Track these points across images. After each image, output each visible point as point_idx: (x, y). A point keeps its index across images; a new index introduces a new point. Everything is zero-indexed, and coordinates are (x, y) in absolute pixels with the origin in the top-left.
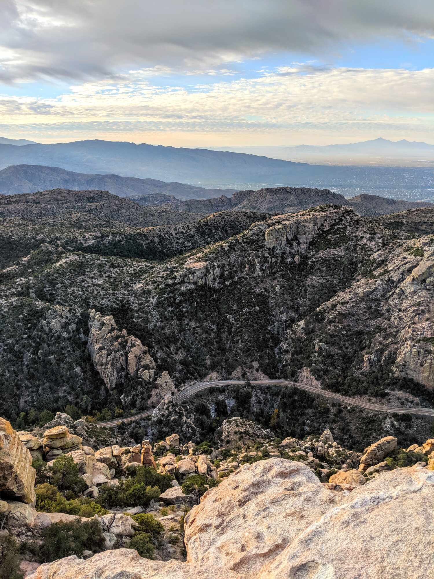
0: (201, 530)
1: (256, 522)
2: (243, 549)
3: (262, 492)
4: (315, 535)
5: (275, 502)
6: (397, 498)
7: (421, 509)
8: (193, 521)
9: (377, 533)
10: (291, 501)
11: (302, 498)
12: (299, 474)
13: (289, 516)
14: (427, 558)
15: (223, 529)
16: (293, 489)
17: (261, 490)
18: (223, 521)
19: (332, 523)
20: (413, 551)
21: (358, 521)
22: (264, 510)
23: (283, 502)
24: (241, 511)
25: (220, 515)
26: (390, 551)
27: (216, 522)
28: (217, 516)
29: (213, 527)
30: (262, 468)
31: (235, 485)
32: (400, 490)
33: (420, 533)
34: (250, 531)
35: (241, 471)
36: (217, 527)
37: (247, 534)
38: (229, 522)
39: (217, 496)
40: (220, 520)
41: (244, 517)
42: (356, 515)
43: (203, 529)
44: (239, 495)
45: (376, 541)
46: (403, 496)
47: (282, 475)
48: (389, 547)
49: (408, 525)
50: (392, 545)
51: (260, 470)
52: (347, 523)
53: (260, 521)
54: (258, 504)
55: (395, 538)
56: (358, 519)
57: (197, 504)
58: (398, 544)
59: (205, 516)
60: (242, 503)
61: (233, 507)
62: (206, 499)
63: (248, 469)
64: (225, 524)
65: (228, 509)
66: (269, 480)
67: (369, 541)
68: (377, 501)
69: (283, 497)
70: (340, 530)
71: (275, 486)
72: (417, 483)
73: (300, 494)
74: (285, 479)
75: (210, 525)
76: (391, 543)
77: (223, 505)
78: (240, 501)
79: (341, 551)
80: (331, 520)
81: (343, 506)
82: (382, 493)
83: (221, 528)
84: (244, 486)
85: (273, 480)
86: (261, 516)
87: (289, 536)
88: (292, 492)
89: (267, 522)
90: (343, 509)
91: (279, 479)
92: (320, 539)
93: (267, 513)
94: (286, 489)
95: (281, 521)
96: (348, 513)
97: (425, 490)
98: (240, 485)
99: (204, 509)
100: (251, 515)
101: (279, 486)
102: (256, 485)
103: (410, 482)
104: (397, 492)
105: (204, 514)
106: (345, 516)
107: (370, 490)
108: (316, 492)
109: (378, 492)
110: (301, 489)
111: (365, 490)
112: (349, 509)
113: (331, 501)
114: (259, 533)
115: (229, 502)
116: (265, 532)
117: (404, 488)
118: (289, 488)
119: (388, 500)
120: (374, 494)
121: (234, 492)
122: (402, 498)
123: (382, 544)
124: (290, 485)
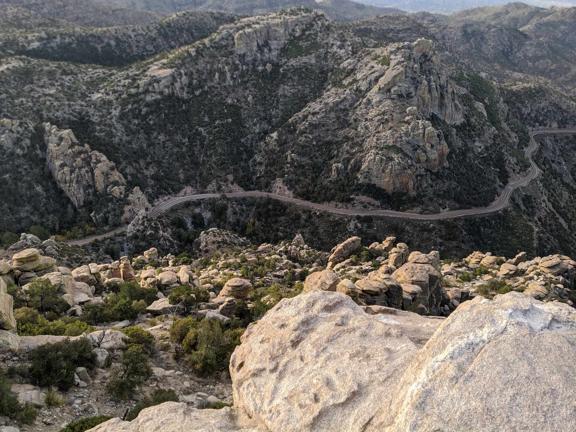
0: (254, 375)
1: (319, 365)
2: (316, 399)
3: (312, 330)
4: (426, 396)
5: (331, 341)
6: (489, 342)
7: (519, 353)
8: (241, 365)
9: (491, 388)
10: (346, 338)
11: (358, 333)
12: (343, 306)
13: (354, 357)
14: (548, 410)
15: (281, 373)
16: (342, 324)
17: (310, 327)
18: (278, 363)
19: (439, 379)
20: (533, 405)
21: (466, 375)
22: (323, 351)
23: (340, 340)
24: (297, 352)
25: (273, 358)
26: (512, 408)
27: (270, 366)
28: (269, 359)
29: (268, 371)
30: (305, 302)
31: (281, 323)
32: (489, 332)
33: (531, 382)
34: (319, 377)
35: (282, 306)
36: (273, 371)
38: (286, 365)
39: (263, 336)
40: (274, 363)
41: (302, 359)
42: (460, 368)
43: (257, 373)
44: (288, 335)
45: (494, 398)
46: (495, 339)
47: (328, 309)
48: (509, 403)
49: (518, 375)
50: (510, 400)
51: (303, 305)
52: (455, 379)
53: (324, 365)
54: (314, 344)
55: (511, 392)
56: (464, 373)
57: (239, 345)
58: (516, 398)
59: (256, 359)
60: (295, 344)
61: (286, 348)
62: (250, 339)
63: (290, 304)
64: (280, 368)
65: (280, 351)
66: (317, 316)
67: (486, 399)
68: (472, 348)
69: (338, 334)
70: (451, 388)
71: (324, 321)
72: (500, 322)
73: (354, 330)
74: (330, 312)
75: (264, 369)
76: (510, 398)
77: (274, 347)
78: (292, 341)
79: (463, 414)
80: (436, 376)
81: (441, 357)
82: (472, 337)
83: (278, 372)
84: (293, 323)
85: (320, 315)
86: (322, 359)
87: (364, 381)
88: (346, 328)
89: (332, 365)
90: (443, 361)
91: (325, 313)
92: (434, 401)
93: (328, 354)
94: (337, 325)
95: (348, 364)
96: (451, 366)
97: (510, 329)
98: (287, 322)
99: (253, 352)
100: (310, 357)
101: (329, 322)
102: (306, 323)
103: (493, 321)
104: (486, 335)
105: (254, 357)
106: (451, 371)
107: (458, 333)
108: (370, 326)
109: (468, 337)
110: (352, 323)
111: (453, 335)
112: (449, 360)
113: (388, 335)
114: (328, 379)
115: (280, 343)
116: (334, 377)
117: (493, 330)
118: (340, 323)
119: (481, 344)
120: (465, 339)
121: (282, 331)
122: (494, 342)
123: (502, 401)
124: (338, 319)
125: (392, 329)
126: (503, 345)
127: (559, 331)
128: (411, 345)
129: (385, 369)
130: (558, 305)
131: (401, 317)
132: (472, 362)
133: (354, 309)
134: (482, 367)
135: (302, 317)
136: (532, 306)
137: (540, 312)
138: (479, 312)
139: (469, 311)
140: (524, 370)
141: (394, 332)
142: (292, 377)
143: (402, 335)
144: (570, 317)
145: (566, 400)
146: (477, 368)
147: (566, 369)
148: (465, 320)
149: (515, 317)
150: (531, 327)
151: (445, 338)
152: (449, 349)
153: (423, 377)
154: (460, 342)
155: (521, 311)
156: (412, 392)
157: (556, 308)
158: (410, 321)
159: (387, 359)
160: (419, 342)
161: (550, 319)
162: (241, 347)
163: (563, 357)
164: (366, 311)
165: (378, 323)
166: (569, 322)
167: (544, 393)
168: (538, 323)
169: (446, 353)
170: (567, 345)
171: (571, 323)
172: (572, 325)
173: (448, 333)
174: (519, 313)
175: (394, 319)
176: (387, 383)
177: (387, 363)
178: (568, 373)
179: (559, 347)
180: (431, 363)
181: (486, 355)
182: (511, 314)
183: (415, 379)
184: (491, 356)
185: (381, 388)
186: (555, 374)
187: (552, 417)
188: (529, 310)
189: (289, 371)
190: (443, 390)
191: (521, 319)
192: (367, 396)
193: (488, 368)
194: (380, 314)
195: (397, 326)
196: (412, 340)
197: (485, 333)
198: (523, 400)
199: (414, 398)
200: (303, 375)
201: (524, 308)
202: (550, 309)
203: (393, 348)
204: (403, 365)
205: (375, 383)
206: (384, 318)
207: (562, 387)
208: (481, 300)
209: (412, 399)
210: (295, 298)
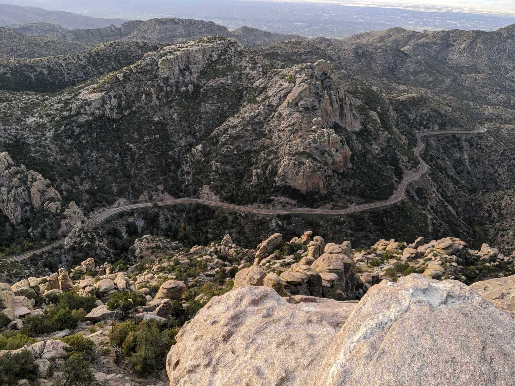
0: (190, 372)
1: (249, 356)
3: (242, 324)
4: (345, 376)
5: (259, 332)
6: (396, 320)
7: (422, 328)
8: (177, 363)
9: (401, 362)
10: (272, 328)
11: (283, 323)
12: (268, 298)
13: (281, 345)
14: (450, 377)
15: (214, 367)
16: (269, 315)
17: (240, 322)
18: (211, 358)
19: (355, 358)
20: (437, 373)
21: (378, 352)
22: (252, 342)
23: (267, 330)
24: (228, 346)
25: (207, 353)
26: (420, 378)
27: (204, 361)
28: (203, 355)
29: (202, 367)
30: (234, 298)
31: (213, 320)
32: (395, 312)
33: (434, 353)
34: (250, 367)
35: (212, 304)
36: (207, 366)
37: (246, 372)
38: (218, 360)
39: (196, 334)
40: (208, 359)
41: (233, 352)
42: (373, 346)
43: (192, 370)
44: (219, 330)
45: (404, 371)
46: (401, 317)
47: (255, 302)
48: (417, 374)
49: (422, 348)
50: (418, 371)
51: (232, 301)
52: (369, 357)
53: (254, 355)
54: (243, 337)
55: (417, 364)
56: (377, 350)
57: (174, 344)
58: (423, 369)
59: (190, 357)
60: (226, 338)
61: (218, 343)
62: (185, 338)
63: (220, 301)
64: (214, 362)
65: (213, 347)
66: (245, 310)
67: (397, 372)
68: (381, 327)
69: (265, 325)
70: (366, 365)
71: (251, 315)
72: (404, 302)
73: (279, 320)
74: (257, 306)
75: (199, 365)
76: (417, 370)
77: (207, 344)
78: (223, 336)
80: (353, 356)
81: (356, 338)
82: (381, 317)
83: (212, 367)
84: (223, 320)
85: (248, 309)
86: (252, 350)
87: (290, 367)
88: (272, 319)
89: (261, 355)
90: (358, 341)
91: (253, 307)
92: (352, 379)
93: (257, 345)
94: (264, 317)
95: (275, 352)
96: (365, 345)
97: (412, 307)
98: (218, 319)
99: (187, 350)
100: (240, 349)
101: (256, 315)
102: (235, 317)
103: (398, 302)
104: (393, 314)
105: (188, 355)
106: (365, 351)
107: (369, 316)
108: (293, 315)
109: (378, 317)
110: (277, 314)
111: (365, 317)
112: (363, 340)
113: (309, 321)
114: (257, 368)
115: (212, 339)
116: (263, 366)
117: (398, 309)
118: (266, 315)
119: (389, 323)
120: (376, 320)
121: (214, 327)
122: (400, 319)
123: (411, 373)
124: (265, 311)
125: (313, 316)
126: (407, 322)
127: (454, 306)
128: (330, 329)
129: (308, 354)
130: (451, 282)
131: (320, 304)
132: (382, 340)
133: (278, 300)
134: (392, 344)
135: (232, 312)
136: (429, 285)
137: (437, 290)
138: (386, 295)
139: (377, 294)
140: (427, 342)
141: (314, 318)
142: (225, 370)
143: (321, 321)
144: (462, 292)
145: (464, 366)
146: (387, 345)
147: (462, 338)
148: (374, 303)
149: (416, 296)
150: (430, 304)
151: (358, 321)
152: (363, 330)
153: (341, 358)
154: (371, 323)
155: (421, 290)
156: (333, 373)
157: (450, 285)
158: (329, 307)
159: (310, 344)
160: (337, 325)
161: (445, 295)
162: (176, 346)
163: (459, 328)
164: (289, 301)
165: (300, 312)
166: (461, 296)
167: (446, 362)
168: (436, 300)
169: (360, 334)
170: (461, 317)
171: (463, 298)
172: (464, 299)
173: (361, 316)
174: (419, 292)
175: (315, 306)
176: (311, 367)
177: (310, 348)
178: (464, 342)
179: (455, 319)
180: (348, 344)
181: (394, 333)
182: (412, 294)
183: (335, 360)
184: (399, 333)
185: (307, 372)
186: (453, 344)
187: (454, 382)
188: (427, 289)
189: (222, 364)
190: (360, 368)
191: (421, 297)
192: (294, 380)
193: (397, 344)
194: (302, 303)
195: (317, 313)
196: (331, 324)
197: (392, 313)
198: (429, 370)
199: (335, 379)
200: (235, 367)
201: (423, 288)
202: (445, 287)
203: (314, 333)
204: (324, 348)
205: (300, 368)
206: (306, 306)
207: (460, 354)
208: (387, 283)
209: (333, 379)
210: (225, 296)
